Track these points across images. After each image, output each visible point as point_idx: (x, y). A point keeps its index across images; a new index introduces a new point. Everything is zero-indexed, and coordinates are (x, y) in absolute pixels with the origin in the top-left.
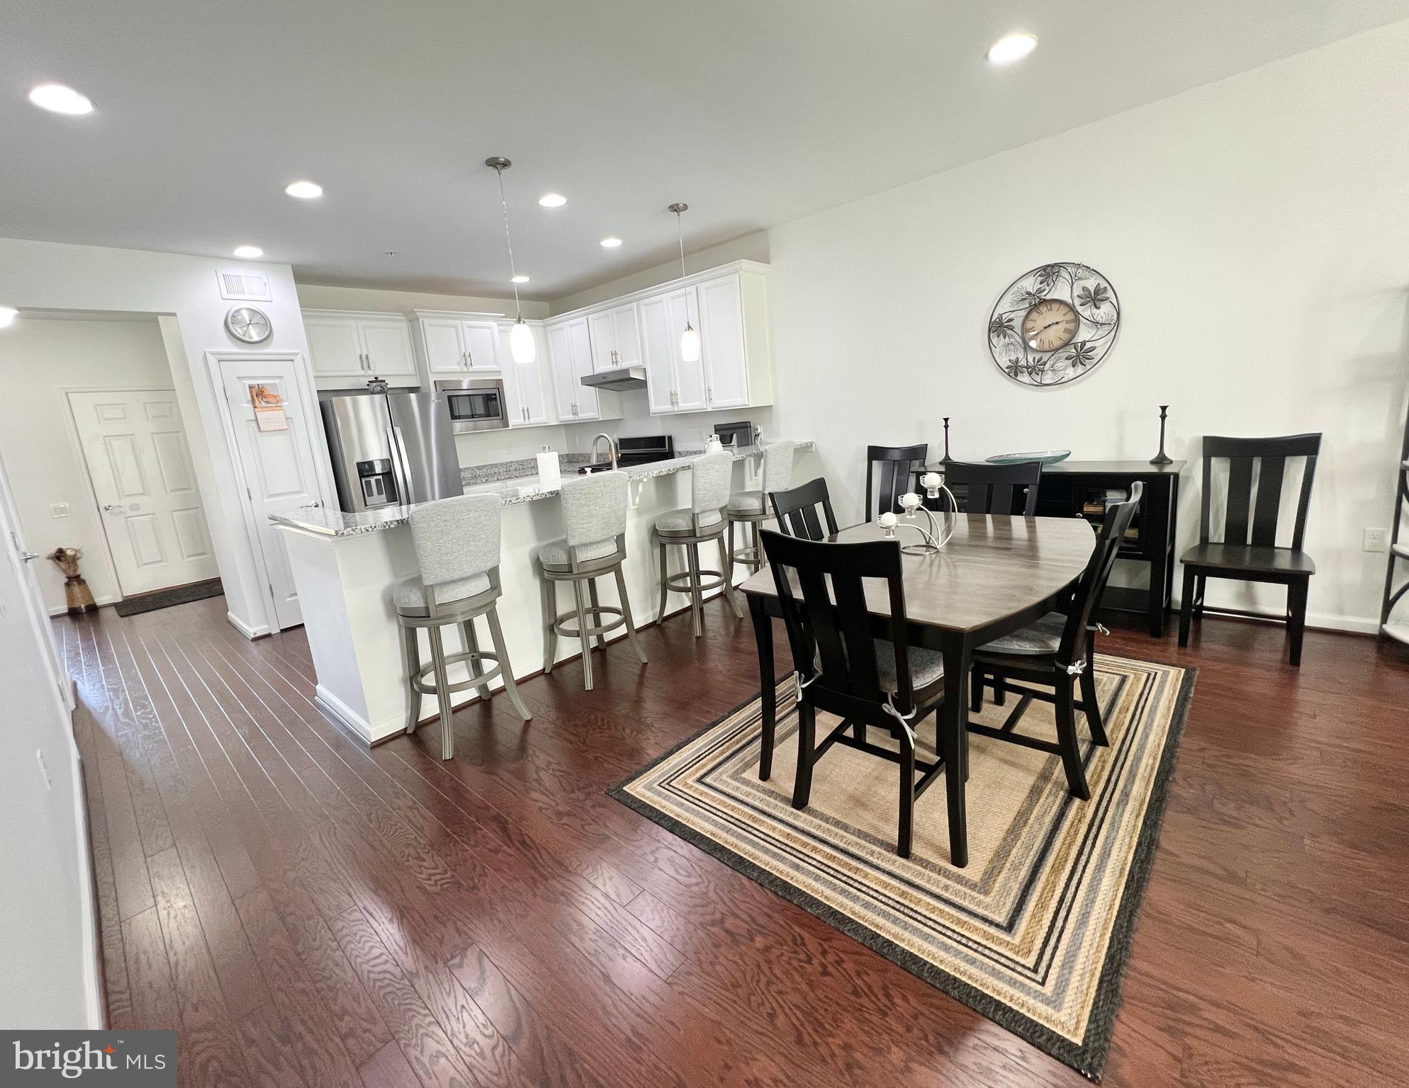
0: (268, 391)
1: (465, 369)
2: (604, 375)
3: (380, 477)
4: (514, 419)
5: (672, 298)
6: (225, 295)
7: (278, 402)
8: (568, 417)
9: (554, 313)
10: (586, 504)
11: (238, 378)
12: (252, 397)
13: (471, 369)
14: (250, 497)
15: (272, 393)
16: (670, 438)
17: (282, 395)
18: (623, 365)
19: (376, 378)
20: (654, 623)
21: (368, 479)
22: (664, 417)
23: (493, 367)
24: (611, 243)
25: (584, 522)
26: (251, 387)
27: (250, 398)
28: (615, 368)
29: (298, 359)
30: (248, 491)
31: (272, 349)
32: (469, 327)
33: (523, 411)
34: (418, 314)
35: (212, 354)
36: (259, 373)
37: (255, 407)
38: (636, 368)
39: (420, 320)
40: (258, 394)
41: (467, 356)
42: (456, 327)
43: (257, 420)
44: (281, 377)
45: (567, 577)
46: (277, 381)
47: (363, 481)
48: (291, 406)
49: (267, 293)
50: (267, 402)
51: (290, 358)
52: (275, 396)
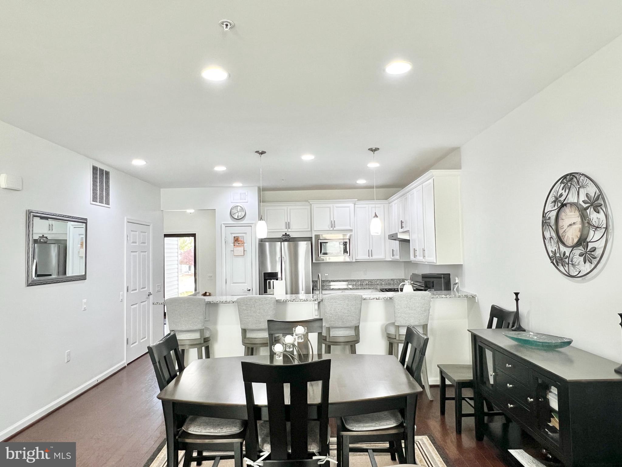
0: (240, 239)
1: (331, 229)
2: (392, 235)
6: (233, 201)
7: (243, 243)
11: (231, 233)
12: (234, 241)
13: (335, 229)
14: (226, 282)
15: (241, 240)
17: (245, 241)
18: (404, 229)
19: (286, 233)
21: (269, 280)
23: (348, 228)
26: (234, 237)
29: (253, 226)
30: (226, 280)
31: (245, 221)
32: (337, 207)
33: (369, 251)
34: (312, 202)
35: (224, 224)
36: (238, 231)
37: (234, 245)
39: (313, 205)
40: (236, 240)
41: (333, 222)
42: (330, 208)
43: (234, 251)
44: (245, 233)
46: (244, 235)
47: (267, 281)
48: (247, 245)
49: (247, 199)
50: (239, 244)
51: (250, 225)
52: (242, 241)
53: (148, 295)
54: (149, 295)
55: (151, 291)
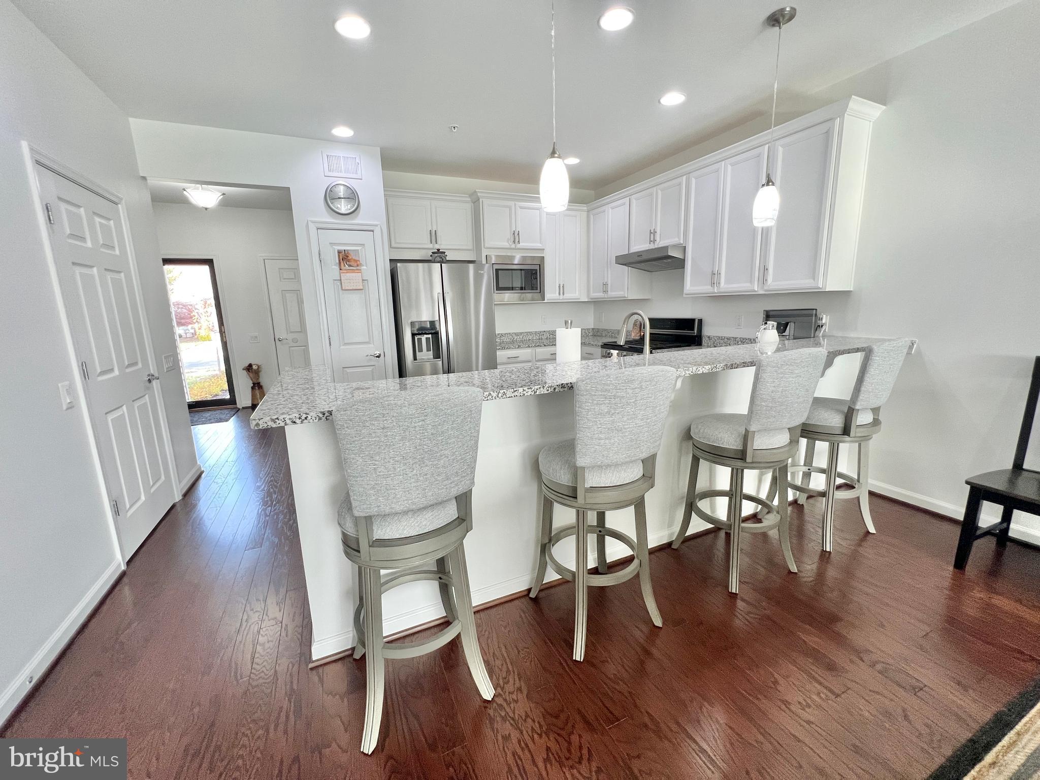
0: (351, 256)
1: (513, 246)
2: (639, 254)
3: (430, 336)
4: (551, 294)
5: (732, 165)
6: (327, 173)
7: (358, 266)
8: (599, 295)
9: (599, 196)
10: (608, 412)
11: (331, 244)
12: (339, 261)
13: (519, 246)
14: (330, 343)
15: (354, 258)
16: (700, 321)
17: (362, 261)
18: (660, 243)
19: (438, 250)
20: (669, 545)
21: (419, 337)
22: (698, 298)
23: (538, 245)
24: (673, 99)
25: (602, 436)
26: (339, 252)
27: (338, 262)
28: (652, 246)
29: (377, 231)
30: (330, 339)
31: (359, 220)
32: (521, 208)
33: (559, 287)
34: (479, 194)
35: (313, 222)
36: (347, 240)
37: (340, 269)
38: (675, 246)
39: (481, 200)
40: (344, 258)
41: (516, 234)
42: (510, 208)
43: (341, 280)
44: (363, 245)
45: (568, 503)
46: (359, 248)
47: (416, 338)
48: (368, 270)
49: (359, 172)
50: (350, 266)
51: (372, 229)
52: (356, 261)
53: (149, 379)
54: (150, 381)
55: (153, 370)
